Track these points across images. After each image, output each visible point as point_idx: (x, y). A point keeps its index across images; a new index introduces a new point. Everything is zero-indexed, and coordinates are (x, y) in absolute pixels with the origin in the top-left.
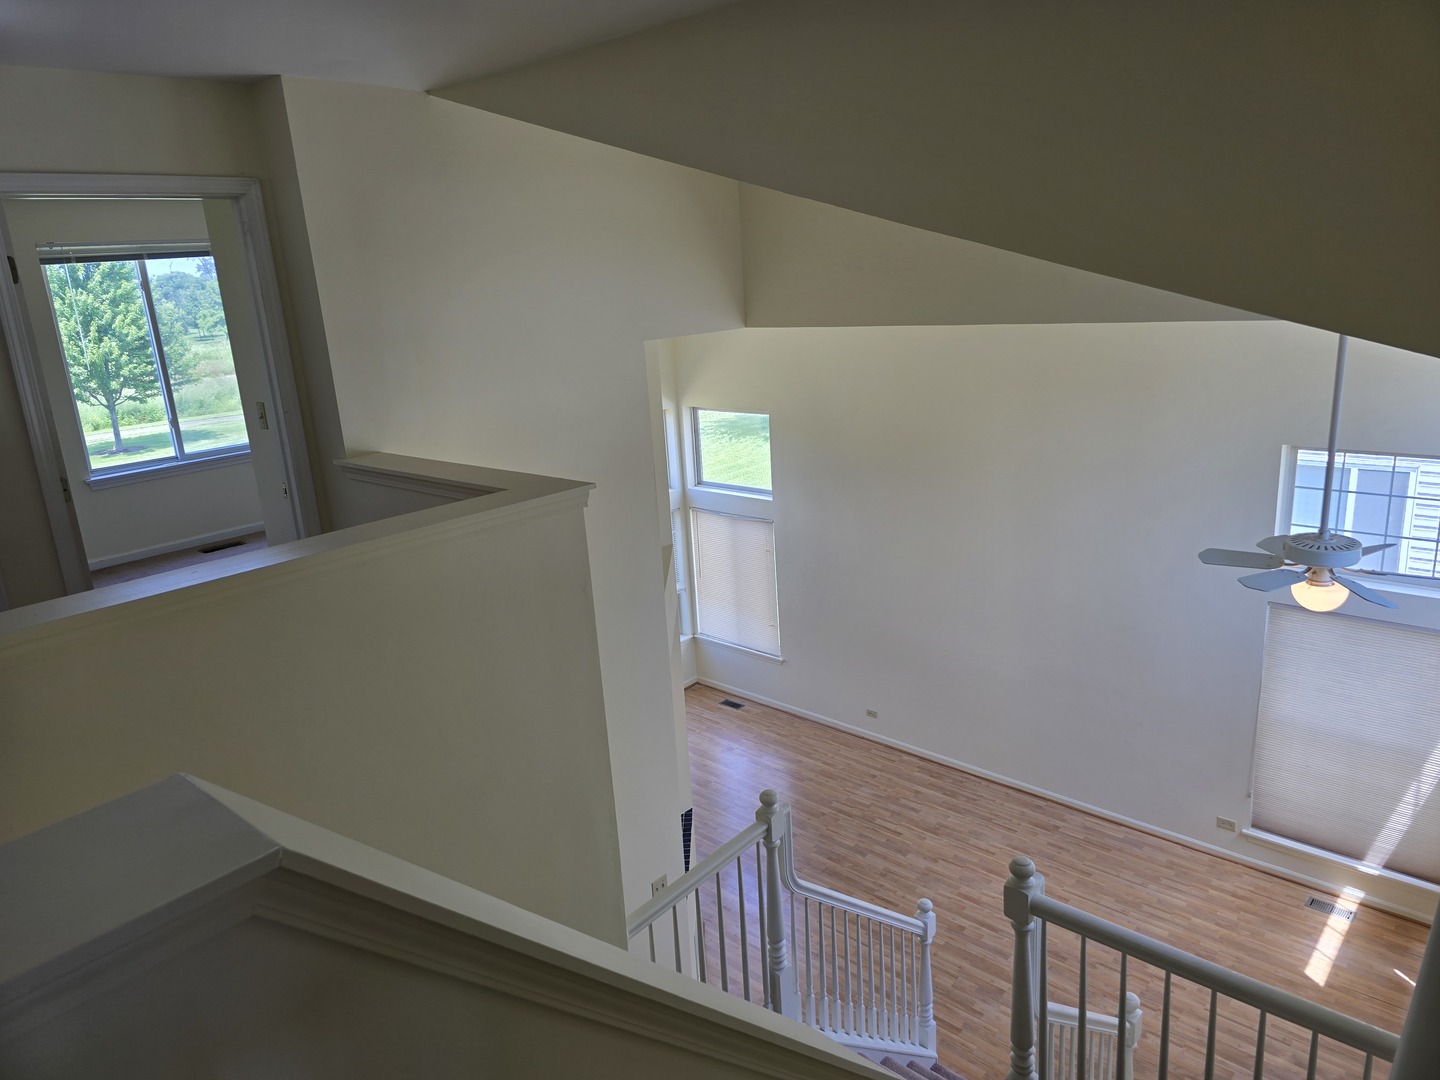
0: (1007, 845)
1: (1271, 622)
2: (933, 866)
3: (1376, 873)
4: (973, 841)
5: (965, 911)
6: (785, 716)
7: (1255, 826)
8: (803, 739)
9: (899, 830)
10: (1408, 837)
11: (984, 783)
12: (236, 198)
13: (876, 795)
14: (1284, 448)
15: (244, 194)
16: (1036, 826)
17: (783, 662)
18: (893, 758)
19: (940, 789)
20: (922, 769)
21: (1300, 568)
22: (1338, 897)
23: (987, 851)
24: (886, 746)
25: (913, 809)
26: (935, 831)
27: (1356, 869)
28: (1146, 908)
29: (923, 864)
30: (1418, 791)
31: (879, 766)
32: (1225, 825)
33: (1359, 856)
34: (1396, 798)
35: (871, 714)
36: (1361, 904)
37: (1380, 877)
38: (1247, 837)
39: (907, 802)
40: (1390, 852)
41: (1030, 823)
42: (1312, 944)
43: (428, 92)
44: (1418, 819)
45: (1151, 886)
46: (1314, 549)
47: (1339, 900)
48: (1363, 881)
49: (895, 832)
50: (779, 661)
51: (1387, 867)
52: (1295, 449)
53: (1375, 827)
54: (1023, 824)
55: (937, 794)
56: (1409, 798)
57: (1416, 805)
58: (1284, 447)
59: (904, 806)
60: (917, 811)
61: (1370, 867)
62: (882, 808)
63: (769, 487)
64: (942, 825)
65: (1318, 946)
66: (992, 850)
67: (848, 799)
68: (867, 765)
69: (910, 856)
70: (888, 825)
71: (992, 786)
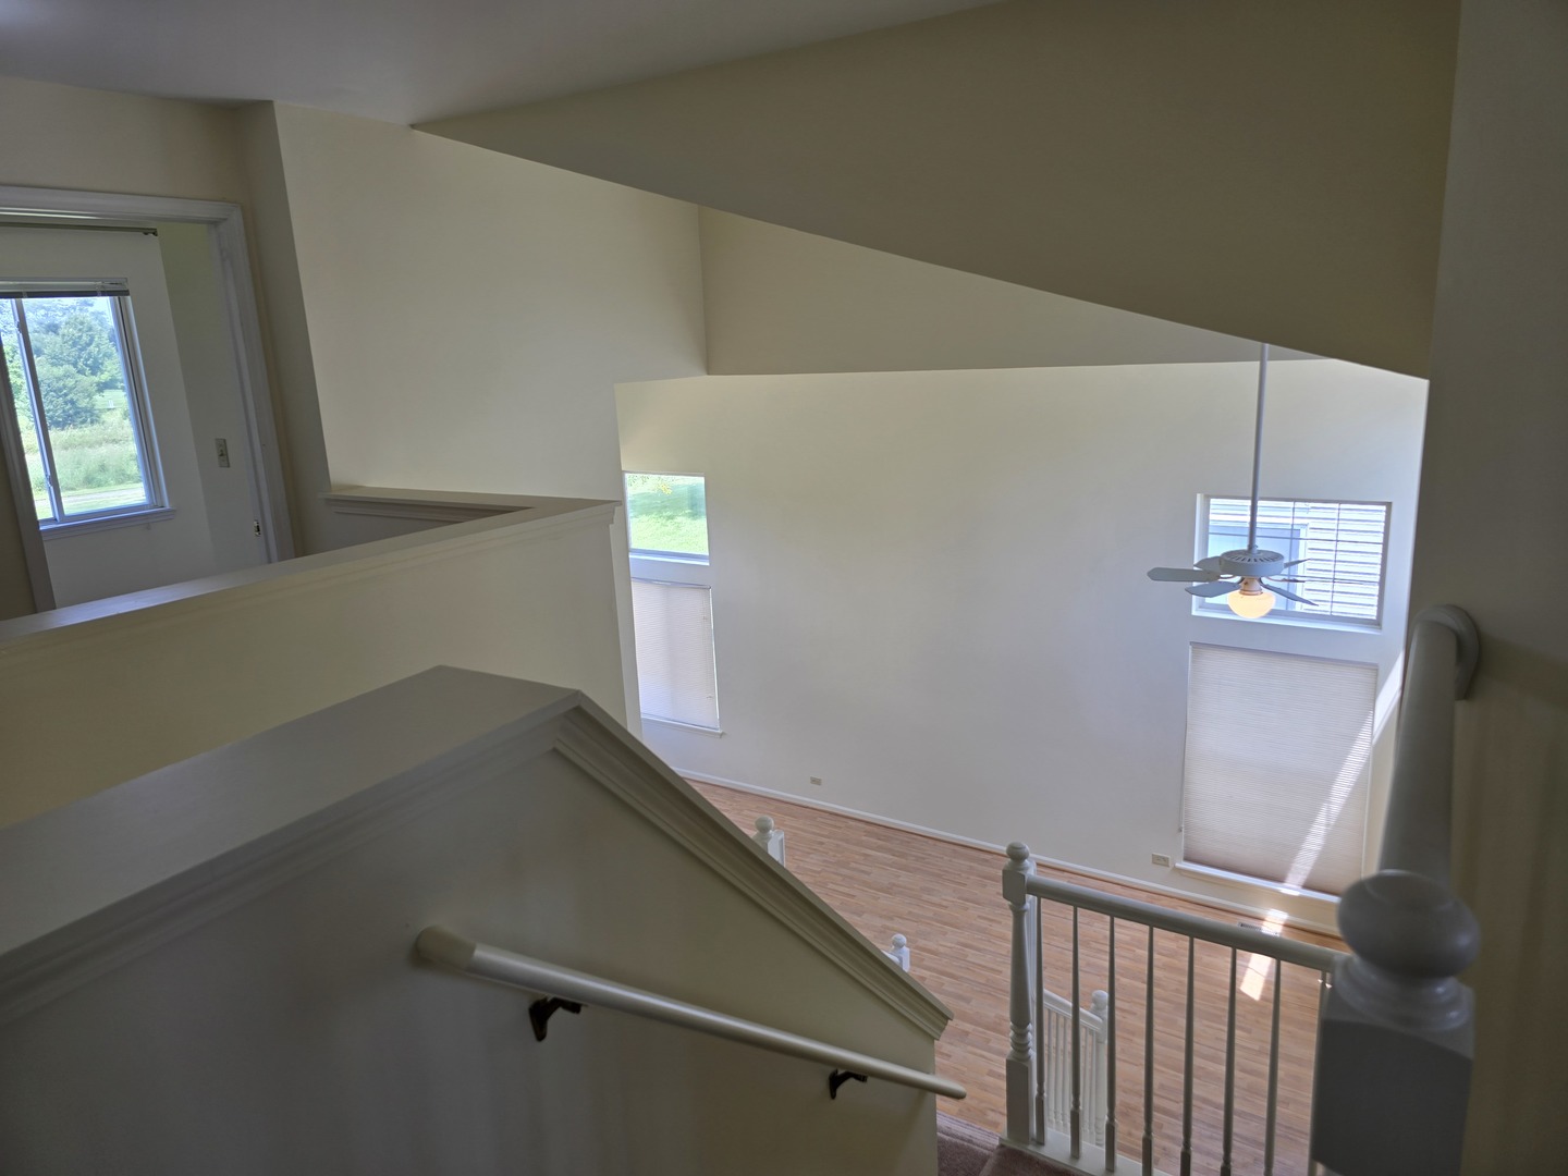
0: (959, 898)
1: (1193, 662)
2: (888, 924)
3: (1296, 893)
4: (926, 897)
5: (925, 963)
6: (724, 791)
7: (1187, 859)
8: (746, 812)
9: (852, 892)
10: (1324, 856)
11: (930, 842)
12: (214, 223)
13: (825, 861)
14: (1199, 497)
15: (225, 219)
16: (985, 878)
17: (721, 735)
18: (838, 824)
19: (889, 851)
20: (868, 833)
21: (1237, 579)
22: (1263, 920)
23: (940, 906)
24: (831, 813)
25: (863, 871)
26: (888, 890)
27: (1278, 892)
28: (1094, 945)
29: (878, 922)
30: (1328, 811)
31: (826, 833)
32: (1160, 861)
33: (1279, 879)
34: (1310, 820)
35: (816, 781)
36: (1286, 925)
37: (1300, 897)
38: (1180, 871)
39: (858, 866)
40: (1308, 873)
41: (979, 876)
42: (1245, 964)
43: (413, 126)
44: (1329, 837)
45: (1096, 924)
46: (1246, 562)
47: (1265, 923)
48: (1286, 902)
49: (848, 895)
50: (715, 734)
51: (1306, 886)
52: (1208, 497)
53: (1293, 849)
54: (972, 877)
55: (886, 855)
56: (1321, 819)
57: (1328, 825)
58: (1198, 495)
59: (854, 869)
60: (868, 873)
61: (1291, 888)
62: (835, 874)
63: (706, 552)
64: (894, 885)
65: (1250, 965)
66: (945, 903)
67: (798, 867)
68: (814, 833)
69: (865, 916)
70: (841, 889)
71: (938, 843)
